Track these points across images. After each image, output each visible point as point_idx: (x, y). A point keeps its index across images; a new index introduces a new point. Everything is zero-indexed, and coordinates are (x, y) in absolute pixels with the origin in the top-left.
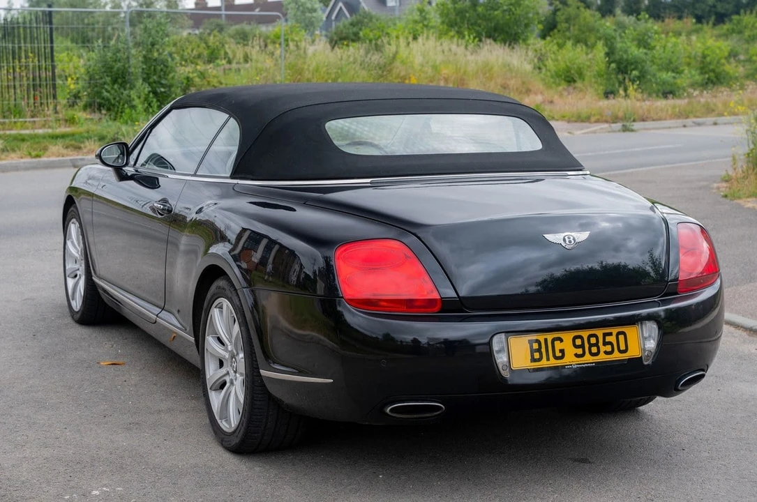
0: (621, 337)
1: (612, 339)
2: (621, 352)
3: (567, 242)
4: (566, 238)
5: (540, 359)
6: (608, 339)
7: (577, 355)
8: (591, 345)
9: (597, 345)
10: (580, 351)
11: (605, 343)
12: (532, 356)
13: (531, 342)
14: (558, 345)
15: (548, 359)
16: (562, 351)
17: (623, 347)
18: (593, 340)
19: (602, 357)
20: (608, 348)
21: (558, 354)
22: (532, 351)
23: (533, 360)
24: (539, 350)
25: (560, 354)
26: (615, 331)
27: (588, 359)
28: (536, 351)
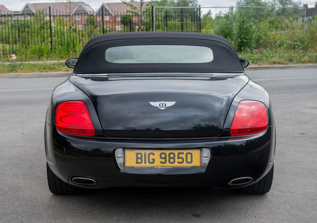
0: (189, 156)
1: (184, 156)
2: (187, 162)
3: (161, 106)
4: (161, 104)
5: (141, 162)
6: (181, 156)
7: (161, 162)
8: (170, 158)
9: (174, 158)
10: (163, 160)
11: (179, 158)
12: (137, 160)
13: (137, 154)
14: (152, 157)
15: (145, 163)
16: (154, 160)
17: (189, 160)
18: (172, 156)
19: (176, 165)
20: (181, 160)
21: (151, 161)
22: (137, 158)
23: (137, 163)
24: (141, 158)
25: (152, 161)
26: (185, 152)
27: (168, 164)
28: (139, 158)
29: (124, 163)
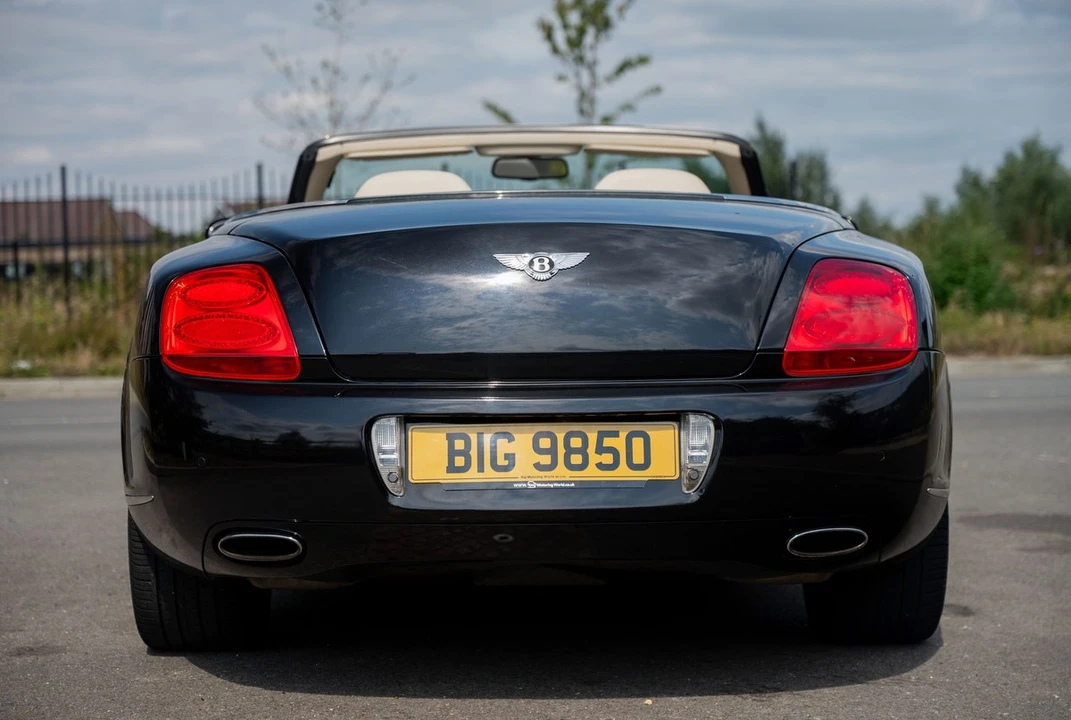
0: (638, 443)
2: (631, 465)
3: (536, 268)
4: (536, 261)
5: (465, 468)
6: (608, 442)
7: (538, 466)
8: (569, 451)
10: (546, 460)
11: (600, 450)
12: (451, 461)
13: (451, 438)
15: (481, 469)
16: (510, 457)
17: (638, 458)
18: (576, 442)
19: (592, 473)
20: (608, 459)
21: (501, 461)
22: (452, 453)
23: (452, 468)
24: (465, 453)
25: (506, 462)
26: (624, 429)
27: (561, 473)
28: (460, 453)
29: (404, 472)
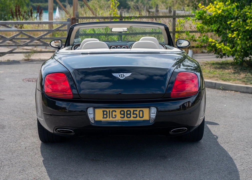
2: (140, 117)
3: (121, 77)
4: (121, 75)
5: (106, 118)
6: (135, 112)
7: (121, 117)
8: (127, 114)
9: (130, 114)
11: (133, 114)
12: (103, 116)
13: (103, 111)
14: (114, 113)
15: (109, 118)
18: (129, 112)
21: (114, 116)
24: (106, 114)
26: (138, 110)
27: (126, 119)
29: (94, 118)
